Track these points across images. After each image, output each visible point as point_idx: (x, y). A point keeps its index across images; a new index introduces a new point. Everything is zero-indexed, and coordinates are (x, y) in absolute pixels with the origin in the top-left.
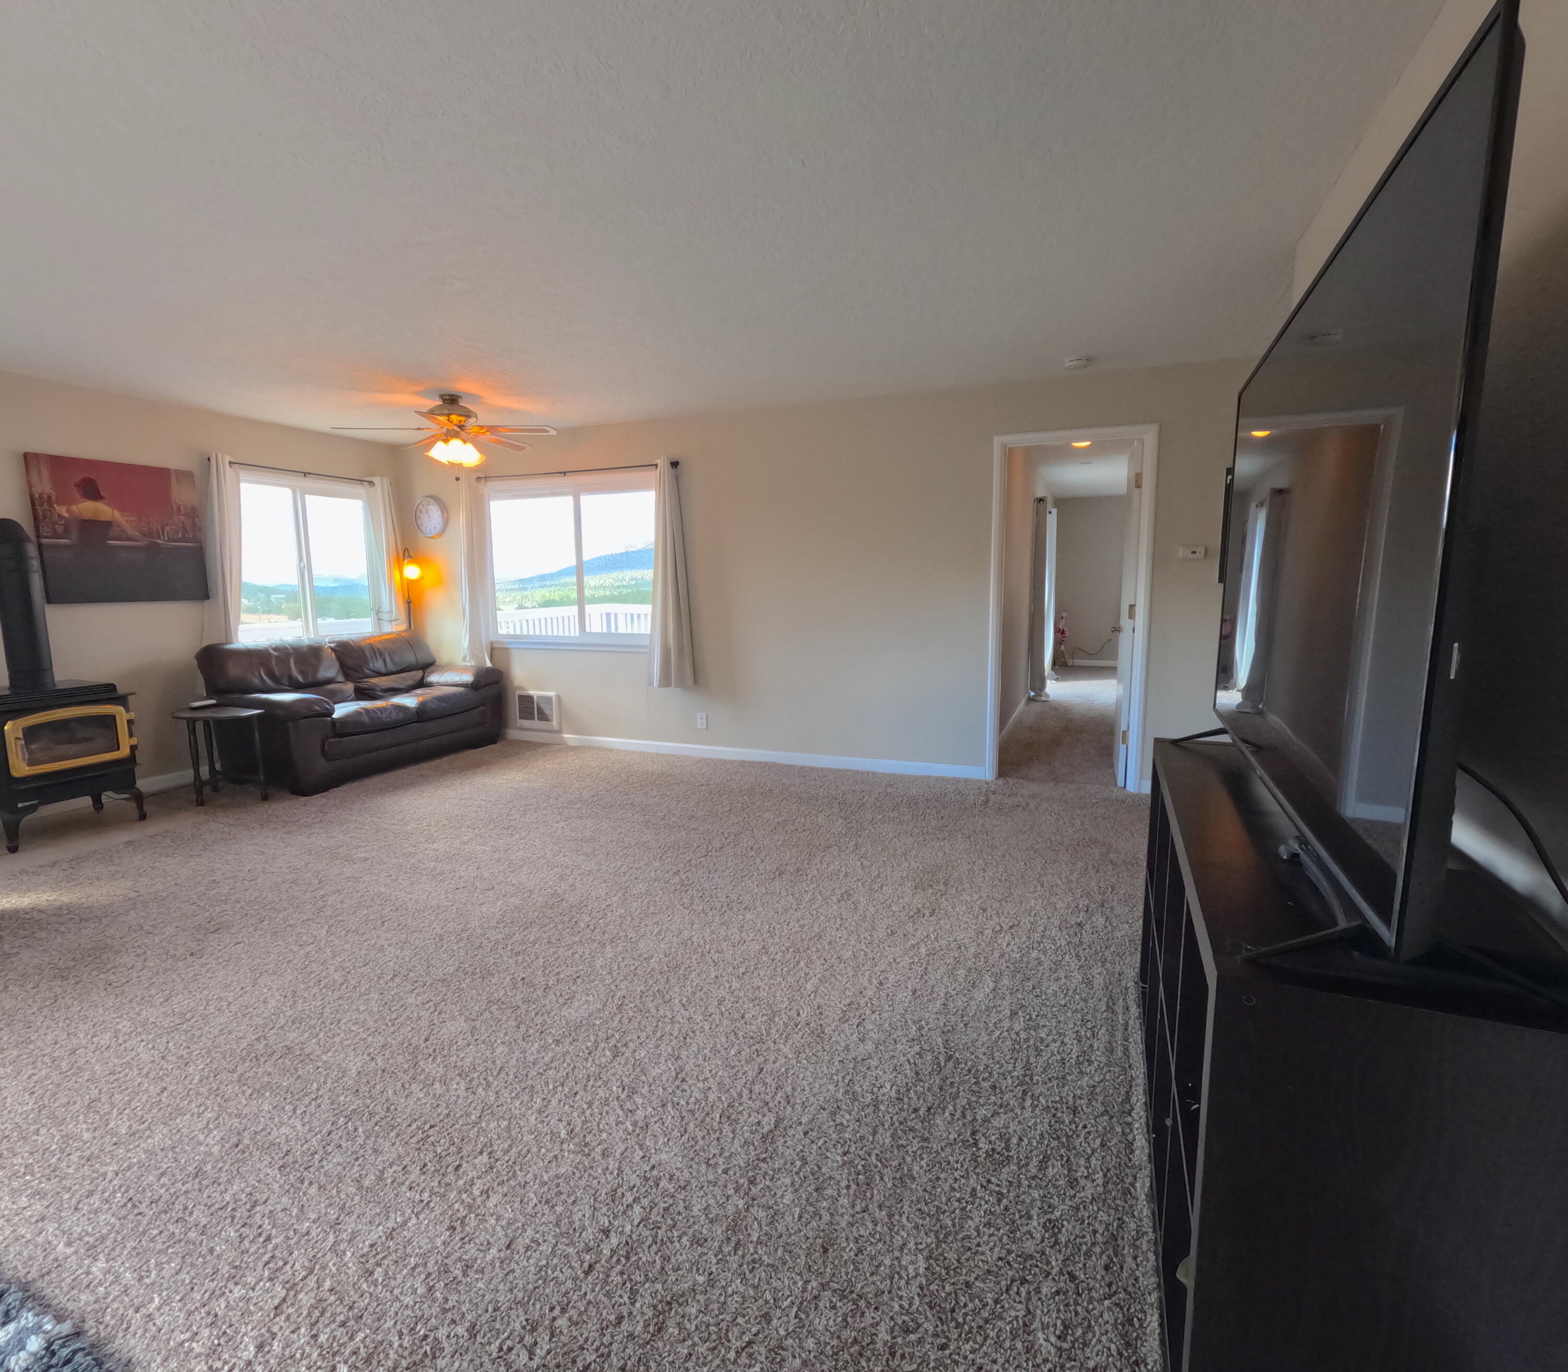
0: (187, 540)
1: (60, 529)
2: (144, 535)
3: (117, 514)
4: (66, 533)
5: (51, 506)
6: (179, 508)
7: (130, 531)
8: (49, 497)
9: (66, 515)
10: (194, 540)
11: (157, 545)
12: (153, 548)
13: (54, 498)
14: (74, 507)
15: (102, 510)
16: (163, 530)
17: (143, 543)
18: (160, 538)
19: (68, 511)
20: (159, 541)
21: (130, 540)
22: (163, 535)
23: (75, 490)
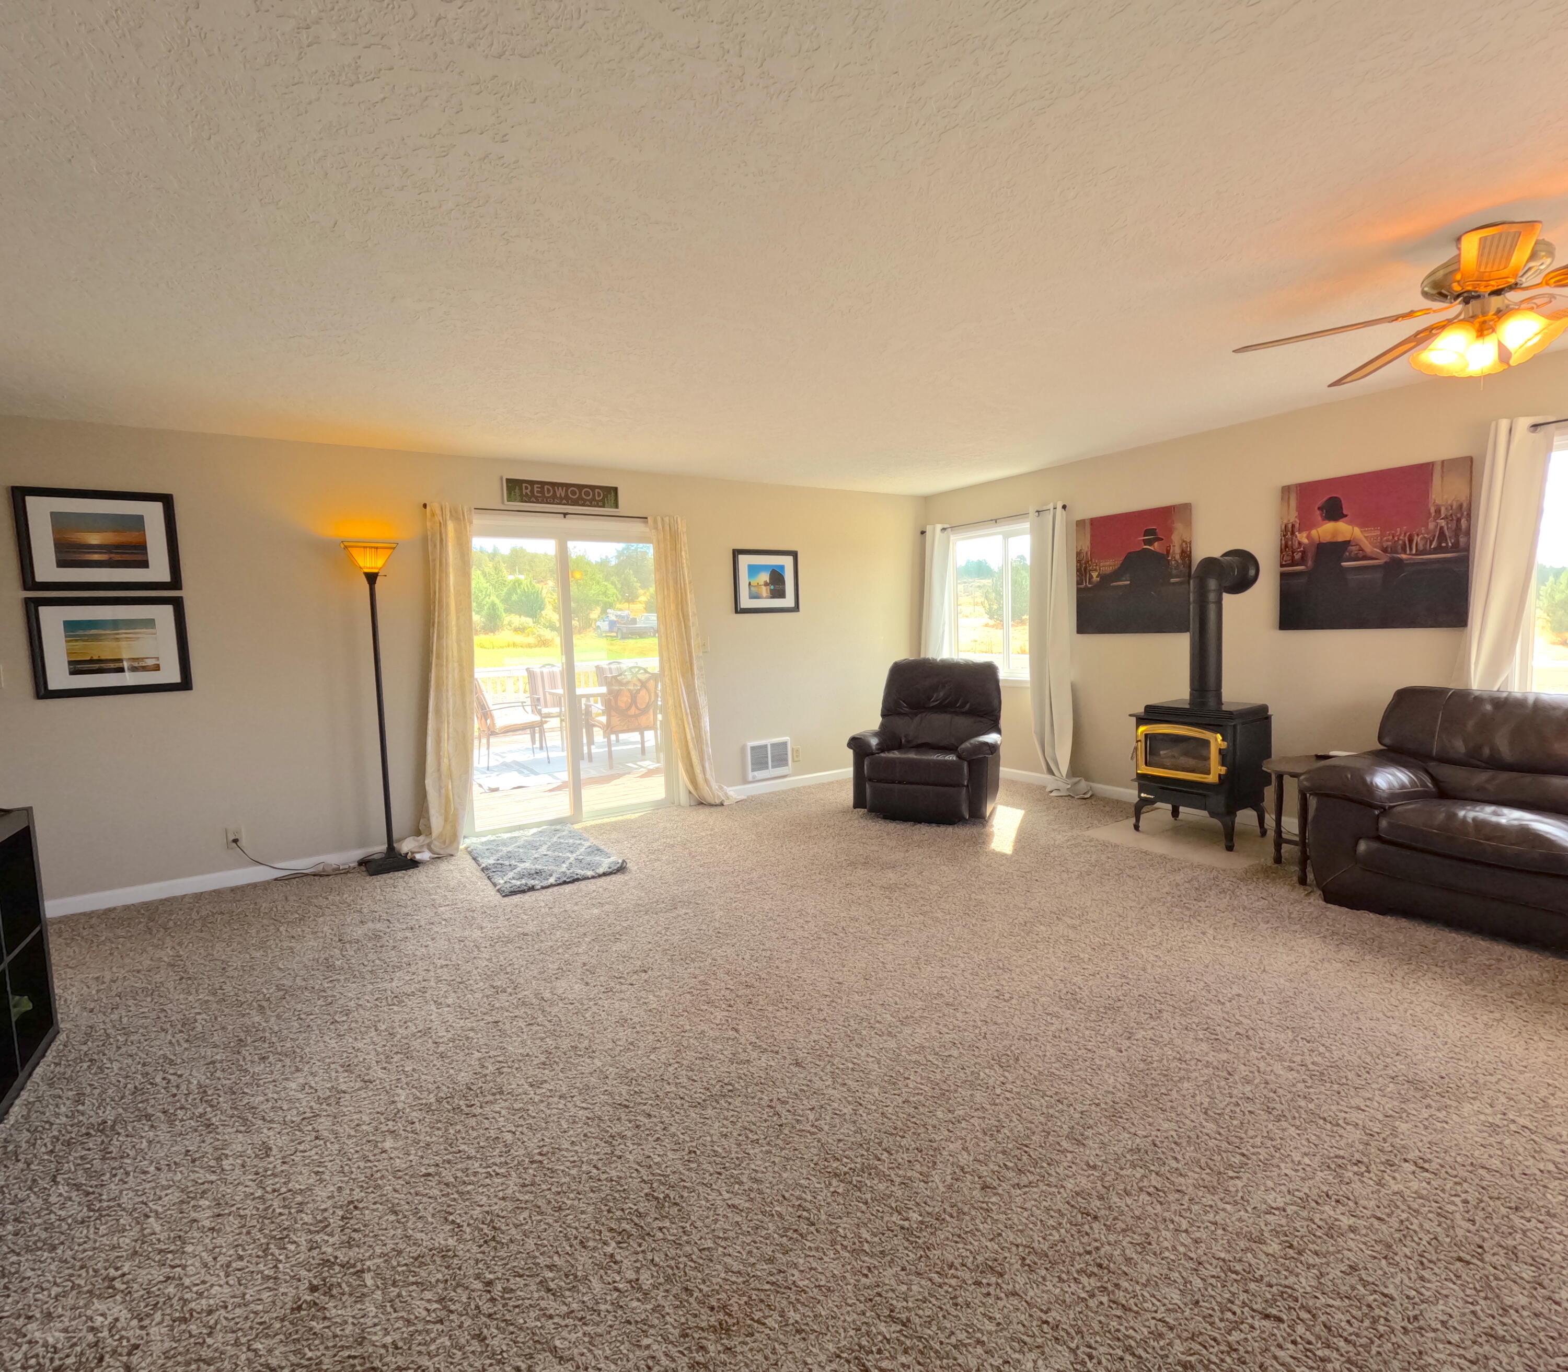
0: (1445, 550)
1: (1297, 556)
2: (1385, 550)
3: (1357, 531)
4: (1303, 561)
5: (1293, 533)
6: (1438, 511)
7: (1368, 548)
8: (1293, 526)
9: (1305, 541)
10: (1456, 547)
11: (1401, 560)
12: (1394, 566)
13: (1297, 526)
14: (1314, 532)
15: (1342, 530)
16: (1411, 541)
17: (1384, 559)
18: (1405, 552)
19: (1308, 537)
20: (1404, 556)
21: (1365, 558)
22: (1411, 549)
23: (1318, 512)
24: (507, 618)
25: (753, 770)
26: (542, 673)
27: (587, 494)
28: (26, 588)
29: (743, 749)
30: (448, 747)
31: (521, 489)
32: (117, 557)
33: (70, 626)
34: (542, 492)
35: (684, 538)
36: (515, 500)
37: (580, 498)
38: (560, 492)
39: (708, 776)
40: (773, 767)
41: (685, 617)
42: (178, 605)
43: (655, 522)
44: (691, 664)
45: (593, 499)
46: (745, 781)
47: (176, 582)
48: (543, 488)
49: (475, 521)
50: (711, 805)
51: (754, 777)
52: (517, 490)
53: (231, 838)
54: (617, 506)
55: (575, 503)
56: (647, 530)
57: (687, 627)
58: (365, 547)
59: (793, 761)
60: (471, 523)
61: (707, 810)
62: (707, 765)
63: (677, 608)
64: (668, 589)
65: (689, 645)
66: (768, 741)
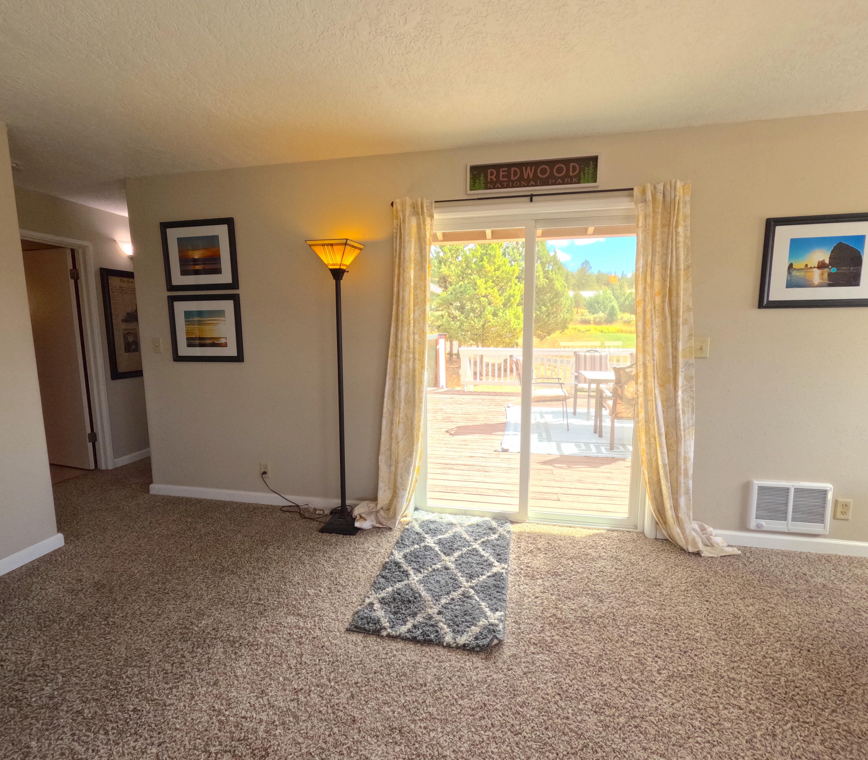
24: (620, 315)
25: (758, 517)
26: (585, 356)
27: (559, 170)
28: (169, 290)
29: (747, 487)
30: (399, 431)
31: (486, 177)
32: (208, 267)
33: (188, 314)
34: (508, 176)
35: (685, 210)
36: (480, 189)
37: (551, 176)
38: (529, 173)
39: (681, 515)
40: (794, 519)
41: (674, 314)
42: (236, 299)
43: (644, 192)
44: (675, 374)
45: (567, 175)
46: (744, 527)
47: (235, 284)
48: (509, 172)
49: (436, 216)
50: (683, 551)
51: (758, 526)
52: (482, 178)
53: (263, 471)
54: (595, 181)
55: (545, 183)
56: (632, 205)
57: (675, 325)
58: (323, 245)
59: (834, 517)
60: (432, 217)
61: (673, 558)
62: (682, 501)
63: (663, 302)
64: (652, 275)
65: (675, 348)
66: (792, 484)
